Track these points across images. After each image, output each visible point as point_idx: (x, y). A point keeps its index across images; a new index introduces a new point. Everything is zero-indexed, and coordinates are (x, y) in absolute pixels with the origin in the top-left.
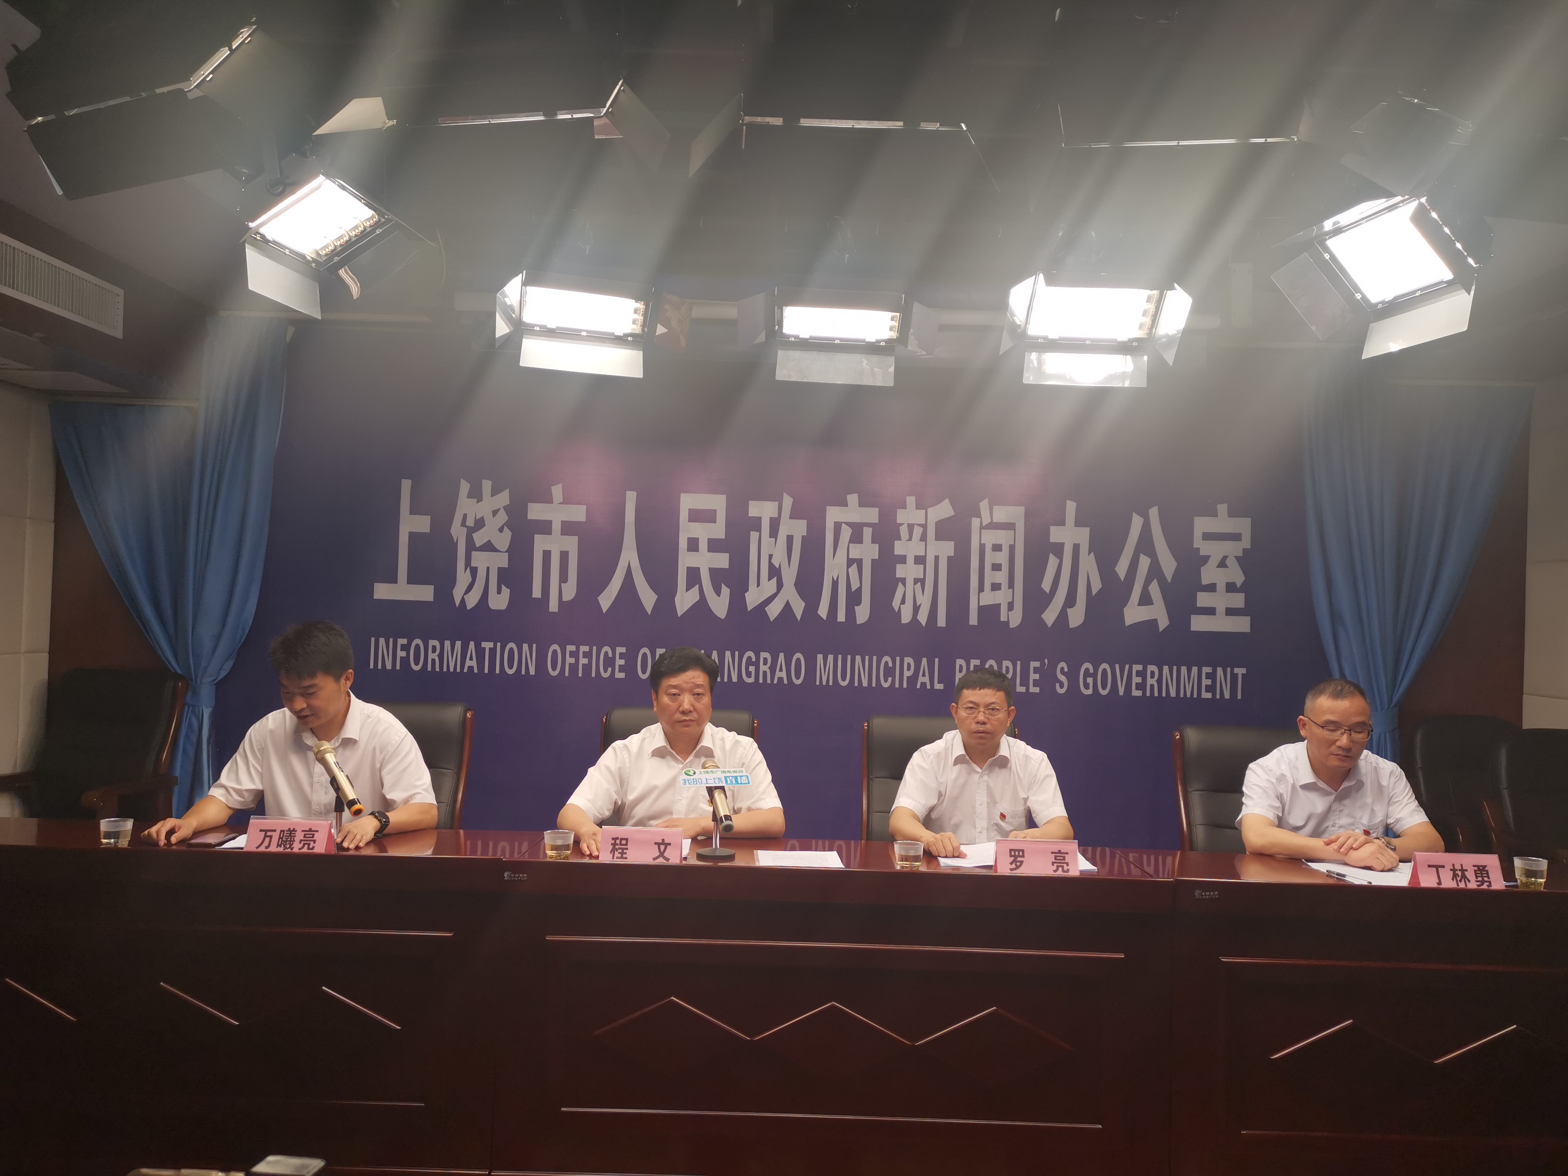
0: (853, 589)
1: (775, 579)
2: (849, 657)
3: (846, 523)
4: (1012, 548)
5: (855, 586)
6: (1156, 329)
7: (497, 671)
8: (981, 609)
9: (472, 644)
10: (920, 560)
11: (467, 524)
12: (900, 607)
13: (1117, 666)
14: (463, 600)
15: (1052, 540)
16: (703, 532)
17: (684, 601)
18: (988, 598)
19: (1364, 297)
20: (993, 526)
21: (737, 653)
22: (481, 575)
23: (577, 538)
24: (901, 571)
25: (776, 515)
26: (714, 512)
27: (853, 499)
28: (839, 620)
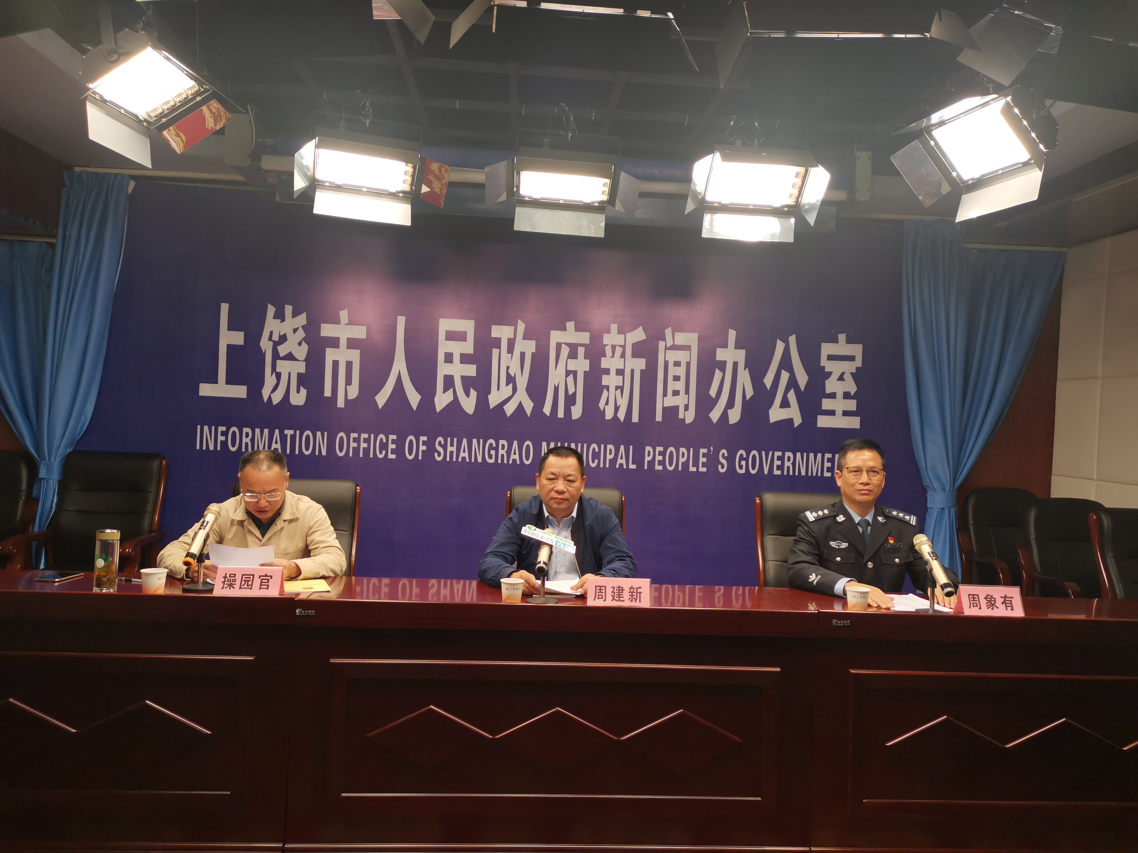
0: (570, 393)
1: (511, 385)
3: (566, 344)
4: (688, 364)
5: (570, 392)
6: (801, 198)
7: (297, 452)
8: (665, 409)
9: (277, 432)
10: (620, 372)
11: (273, 339)
12: (604, 407)
13: (763, 453)
14: (270, 398)
15: (718, 358)
16: (457, 348)
17: (442, 400)
18: (670, 401)
19: (958, 175)
20: (674, 347)
21: (481, 440)
22: (284, 378)
23: (359, 351)
24: (605, 380)
25: (513, 337)
26: (465, 333)
27: (570, 325)
28: (559, 416)
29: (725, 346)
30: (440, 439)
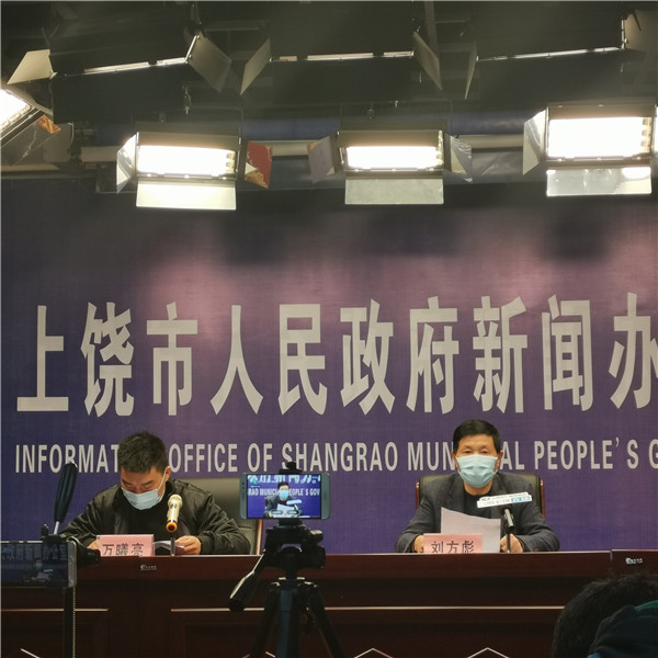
0: (438, 382)
1: (367, 376)
2: (437, 444)
3: (429, 324)
4: (580, 339)
6: (654, 146)
8: (555, 395)
9: (103, 447)
10: (497, 353)
11: (95, 342)
12: (481, 396)
14: (94, 409)
15: (616, 329)
16: (301, 338)
17: (287, 400)
18: (561, 384)
20: (561, 319)
21: (336, 445)
22: (109, 386)
23: (190, 349)
24: (479, 364)
25: (365, 320)
26: (310, 319)
27: (433, 301)
28: (426, 411)
29: (625, 313)
30: (287, 445)
